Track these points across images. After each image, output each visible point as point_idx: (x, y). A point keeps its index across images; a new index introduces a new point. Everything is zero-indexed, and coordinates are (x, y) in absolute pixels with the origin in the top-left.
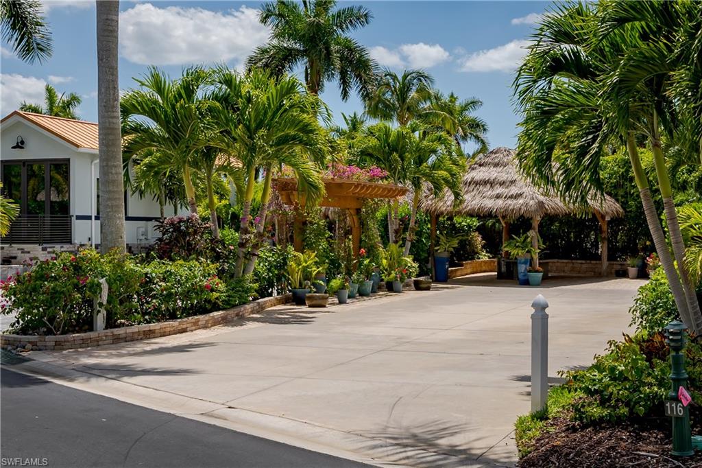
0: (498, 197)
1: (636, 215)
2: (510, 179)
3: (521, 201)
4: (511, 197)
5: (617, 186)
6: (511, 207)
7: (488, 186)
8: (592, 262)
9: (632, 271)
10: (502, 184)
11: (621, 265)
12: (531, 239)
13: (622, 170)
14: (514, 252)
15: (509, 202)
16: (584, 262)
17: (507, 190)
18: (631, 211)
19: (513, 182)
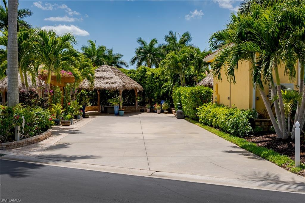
0: (107, 83)
1: (148, 90)
2: (110, 77)
3: (116, 85)
4: (112, 83)
5: (141, 80)
6: (113, 87)
7: (102, 79)
8: (130, 107)
9: (148, 110)
10: (107, 78)
11: (141, 108)
12: (119, 98)
13: (142, 74)
14: (114, 103)
15: (112, 85)
16: (127, 107)
17: (110, 81)
18: (146, 89)
19: (112, 78)
